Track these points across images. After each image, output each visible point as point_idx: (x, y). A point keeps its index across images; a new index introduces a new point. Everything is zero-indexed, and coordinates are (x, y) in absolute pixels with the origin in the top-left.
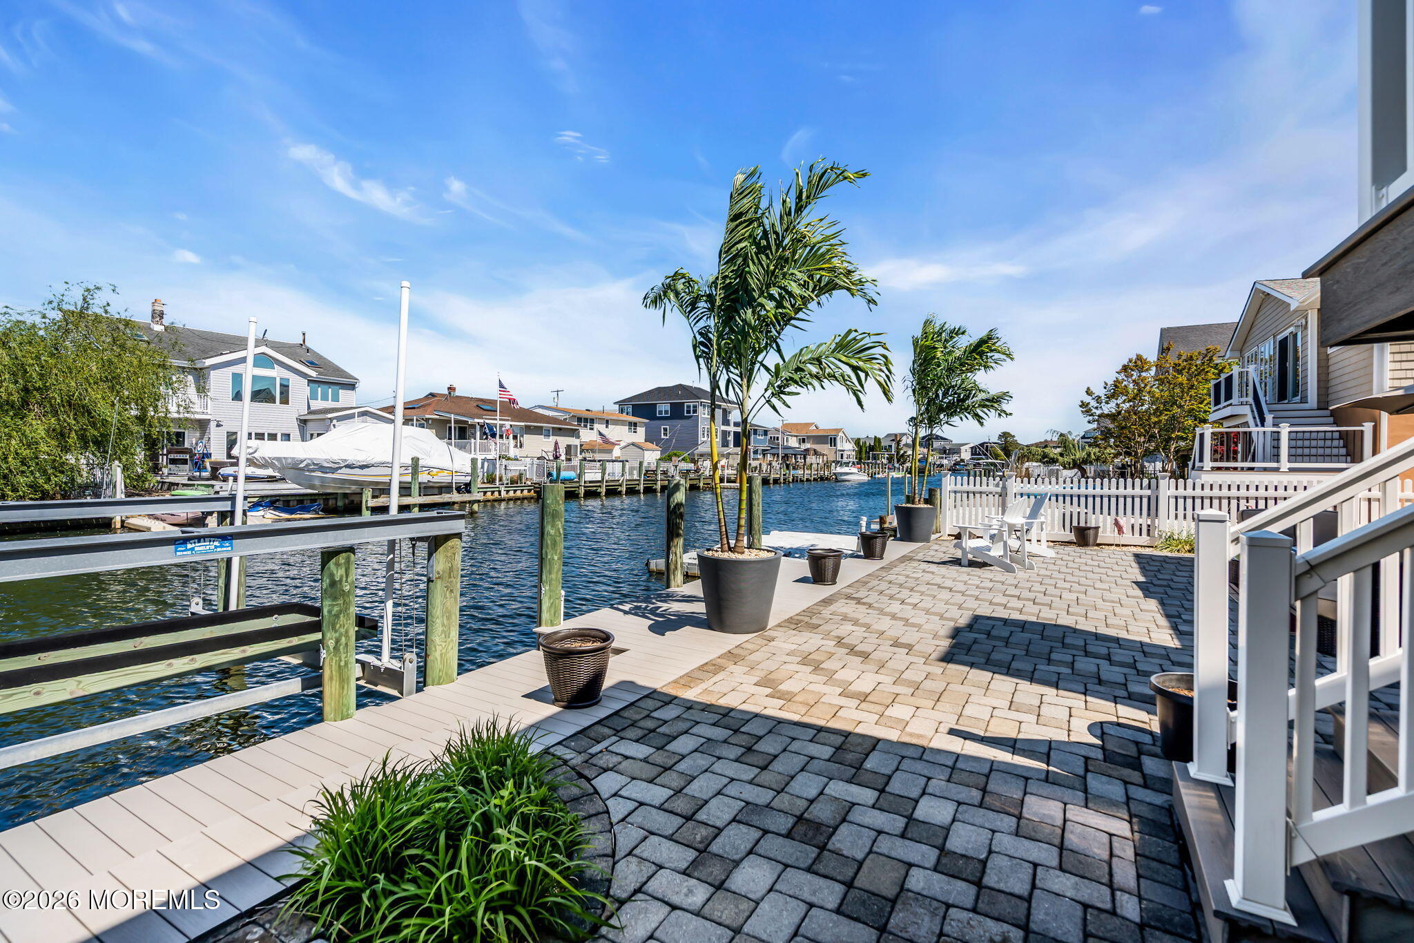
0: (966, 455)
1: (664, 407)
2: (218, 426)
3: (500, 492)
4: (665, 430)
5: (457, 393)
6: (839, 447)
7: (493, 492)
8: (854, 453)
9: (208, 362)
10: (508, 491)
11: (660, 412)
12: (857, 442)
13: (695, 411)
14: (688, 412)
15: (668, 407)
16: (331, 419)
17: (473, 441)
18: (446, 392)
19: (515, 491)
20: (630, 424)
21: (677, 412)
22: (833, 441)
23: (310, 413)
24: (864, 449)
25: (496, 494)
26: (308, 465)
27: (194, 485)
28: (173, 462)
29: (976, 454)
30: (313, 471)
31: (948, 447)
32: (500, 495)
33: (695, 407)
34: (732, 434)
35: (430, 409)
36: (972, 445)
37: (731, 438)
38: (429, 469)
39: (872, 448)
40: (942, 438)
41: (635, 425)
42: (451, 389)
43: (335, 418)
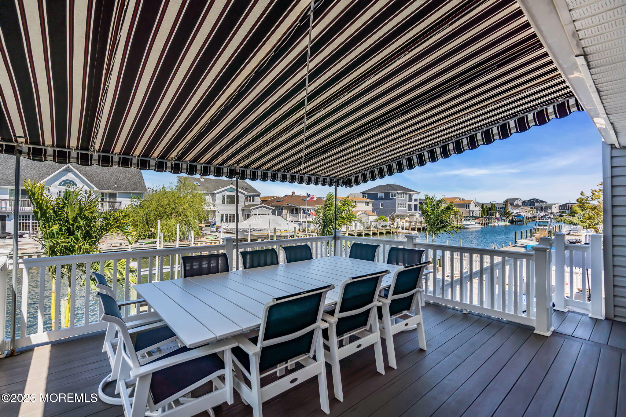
0: (555, 210)
1: (381, 195)
2: (218, 212)
3: (307, 236)
4: (382, 204)
5: (296, 194)
6: (471, 209)
7: (304, 236)
8: (480, 212)
9: (216, 192)
10: (310, 236)
11: (380, 197)
12: (482, 206)
13: (395, 196)
14: (392, 196)
15: (383, 194)
16: (251, 209)
17: (300, 214)
18: (291, 194)
19: (313, 236)
20: (366, 202)
21: (387, 196)
22: (468, 206)
23: (245, 206)
24: (486, 210)
25: (305, 237)
26: (242, 230)
27: (211, 235)
28: (206, 226)
29: (562, 209)
30: (244, 232)
31: (544, 206)
32: (307, 237)
33: (395, 194)
34: (413, 205)
35: (285, 202)
36: (559, 205)
37: (413, 207)
38: (280, 230)
39: (490, 209)
40: (541, 201)
41: (368, 202)
42: (293, 193)
43: (252, 209)
